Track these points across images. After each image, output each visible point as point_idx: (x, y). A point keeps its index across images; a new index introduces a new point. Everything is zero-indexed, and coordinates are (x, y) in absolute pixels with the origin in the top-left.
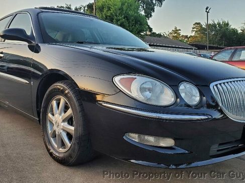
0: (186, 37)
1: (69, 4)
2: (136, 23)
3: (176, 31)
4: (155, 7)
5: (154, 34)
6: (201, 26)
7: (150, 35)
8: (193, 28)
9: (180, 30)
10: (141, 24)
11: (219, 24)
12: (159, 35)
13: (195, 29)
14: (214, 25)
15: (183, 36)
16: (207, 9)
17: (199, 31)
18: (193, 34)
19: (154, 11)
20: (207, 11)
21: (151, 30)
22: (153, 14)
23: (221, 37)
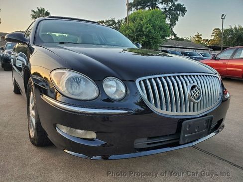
0: (207, 40)
1: (113, 18)
2: (161, 30)
3: (198, 36)
4: (179, 17)
5: (177, 39)
6: (220, 31)
7: (174, 39)
8: (213, 33)
9: (201, 35)
10: (164, 31)
11: (236, 28)
12: (182, 40)
13: (214, 34)
14: (231, 30)
15: (204, 40)
16: (222, 16)
17: (218, 35)
18: (213, 38)
19: (178, 20)
20: (223, 17)
21: (175, 35)
22: (176, 23)
23: (237, 40)
